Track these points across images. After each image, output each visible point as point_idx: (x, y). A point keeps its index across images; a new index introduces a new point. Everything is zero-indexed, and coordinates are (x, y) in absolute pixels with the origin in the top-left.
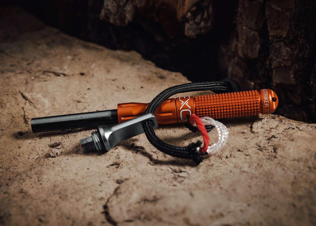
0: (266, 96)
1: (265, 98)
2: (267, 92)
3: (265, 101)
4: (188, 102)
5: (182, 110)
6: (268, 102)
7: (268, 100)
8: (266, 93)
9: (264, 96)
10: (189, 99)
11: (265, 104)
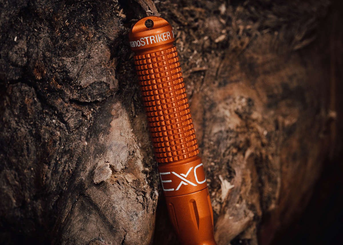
0: (155, 39)
1: (158, 40)
2: (147, 38)
3: (163, 38)
4: (182, 174)
5: (196, 183)
6: (164, 34)
7: (162, 35)
8: (149, 39)
9: (155, 42)
10: (174, 173)
11: (168, 39)
